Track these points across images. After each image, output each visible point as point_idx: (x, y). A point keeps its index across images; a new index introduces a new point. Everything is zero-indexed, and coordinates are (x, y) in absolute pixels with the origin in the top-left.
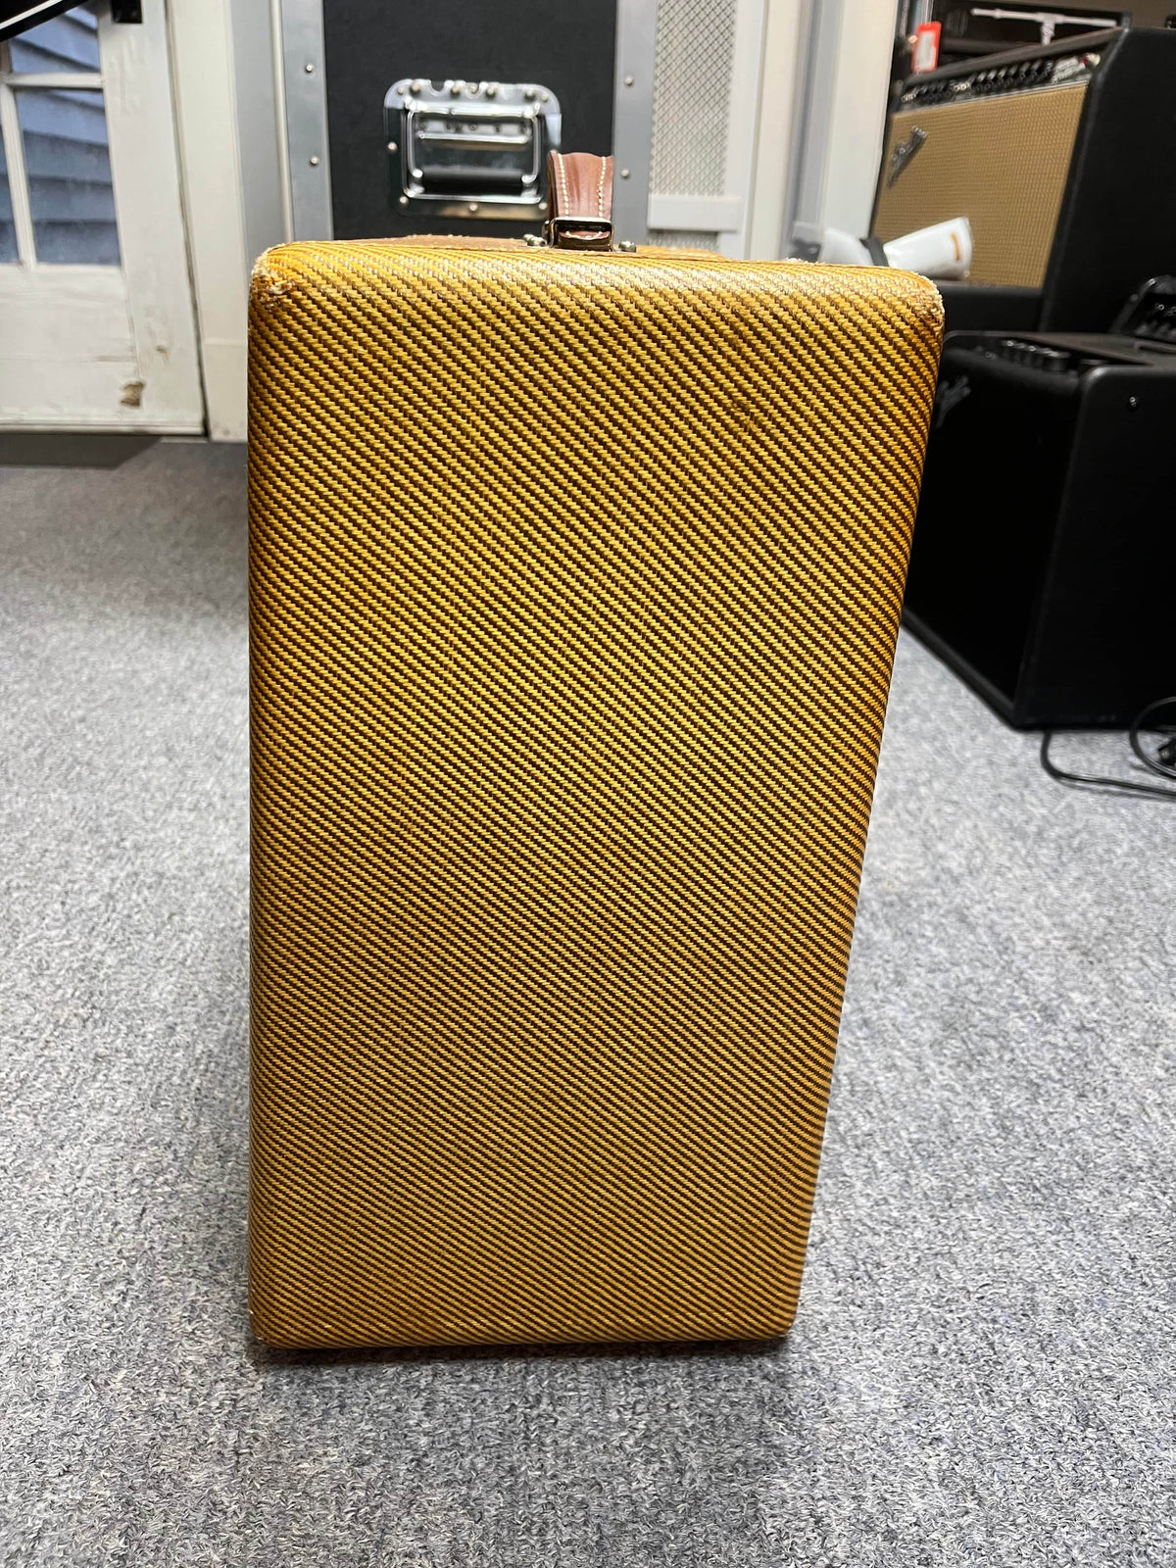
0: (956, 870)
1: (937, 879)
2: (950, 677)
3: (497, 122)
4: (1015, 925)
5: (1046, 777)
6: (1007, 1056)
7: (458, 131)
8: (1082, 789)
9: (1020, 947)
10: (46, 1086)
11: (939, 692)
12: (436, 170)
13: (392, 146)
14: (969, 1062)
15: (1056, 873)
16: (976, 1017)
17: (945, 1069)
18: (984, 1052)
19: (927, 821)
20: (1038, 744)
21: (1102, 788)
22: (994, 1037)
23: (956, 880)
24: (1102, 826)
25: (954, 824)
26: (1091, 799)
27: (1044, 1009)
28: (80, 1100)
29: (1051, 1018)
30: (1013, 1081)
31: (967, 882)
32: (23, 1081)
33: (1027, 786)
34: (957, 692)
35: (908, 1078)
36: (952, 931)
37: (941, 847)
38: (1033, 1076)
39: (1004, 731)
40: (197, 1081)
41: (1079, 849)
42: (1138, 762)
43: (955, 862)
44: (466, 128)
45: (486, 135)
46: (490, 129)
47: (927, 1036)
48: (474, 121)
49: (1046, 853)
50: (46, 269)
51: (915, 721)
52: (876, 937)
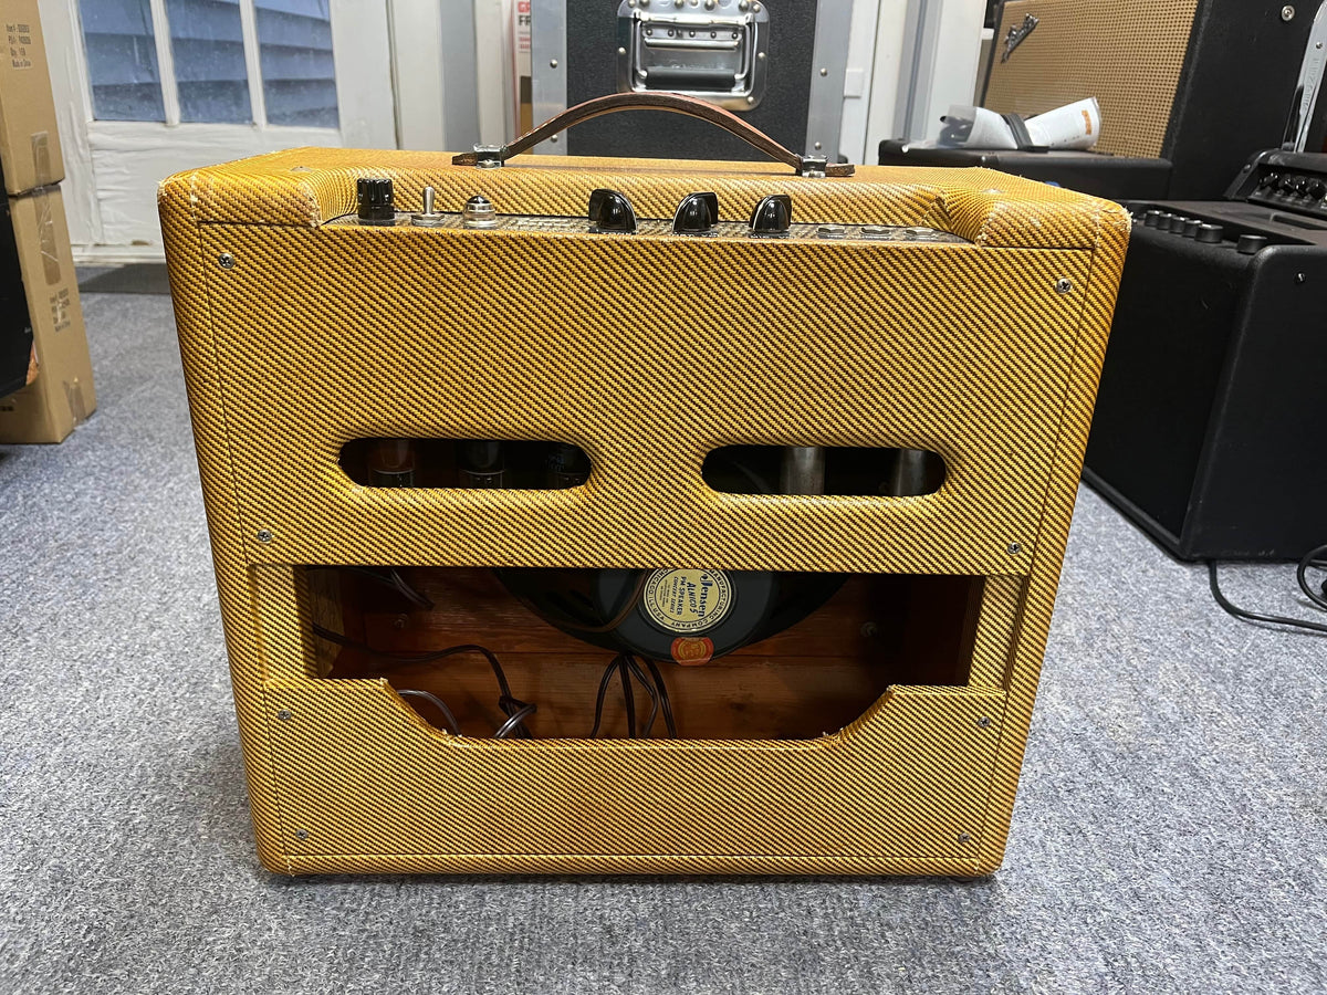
0: (1174, 718)
1: (1157, 727)
2: (1104, 505)
3: (712, 29)
4: (1245, 780)
5: (1224, 614)
6: (1280, 933)
7: (680, 36)
8: (1262, 627)
9: (1256, 804)
10: (374, 966)
11: (1100, 524)
12: (658, 69)
13: (622, 50)
14: (1246, 939)
15: (1265, 719)
16: (1239, 888)
17: (1225, 948)
18: (1257, 928)
19: (1128, 662)
20: (1206, 577)
21: (1278, 626)
22: (1261, 910)
23: (1175, 728)
24: (1292, 669)
25: (1155, 665)
26: (1273, 638)
27: (1298, 876)
28: (408, 984)
29: (1306, 886)
30: (1294, 963)
31: (1185, 729)
32: (351, 960)
33: (1209, 623)
34: (1115, 521)
35: (1194, 959)
36: (1188, 787)
37: (1150, 692)
38: (1310, 955)
39: (1169, 563)
40: (515, 961)
41: (1278, 695)
42: (1304, 597)
43: (1168, 708)
44: (686, 34)
45: (702, 39)
46: (708, 34)
47: (1198, 911)
48: (693, 29)
49: (1249, 698)
50: (275, 129)
51: (1086, 553)
52: (1119, 794)
